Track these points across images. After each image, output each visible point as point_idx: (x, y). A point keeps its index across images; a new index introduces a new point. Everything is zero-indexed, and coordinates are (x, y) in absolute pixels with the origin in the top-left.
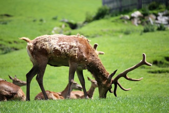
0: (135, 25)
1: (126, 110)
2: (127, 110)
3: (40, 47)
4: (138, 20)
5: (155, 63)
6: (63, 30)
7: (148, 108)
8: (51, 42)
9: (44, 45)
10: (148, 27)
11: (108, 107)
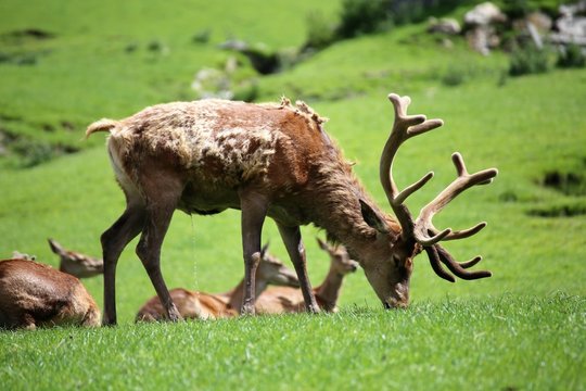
0: (481, 54)
1: (444, 346)
2: (448, 348)
3: (155, 142)
4: (490, 36)
5: (553, 180)
6: (229, 76)
7: (519, 339)
8: (194, 128)
9: (171, 139)
10: (523, 55)
11: (384, 337)
